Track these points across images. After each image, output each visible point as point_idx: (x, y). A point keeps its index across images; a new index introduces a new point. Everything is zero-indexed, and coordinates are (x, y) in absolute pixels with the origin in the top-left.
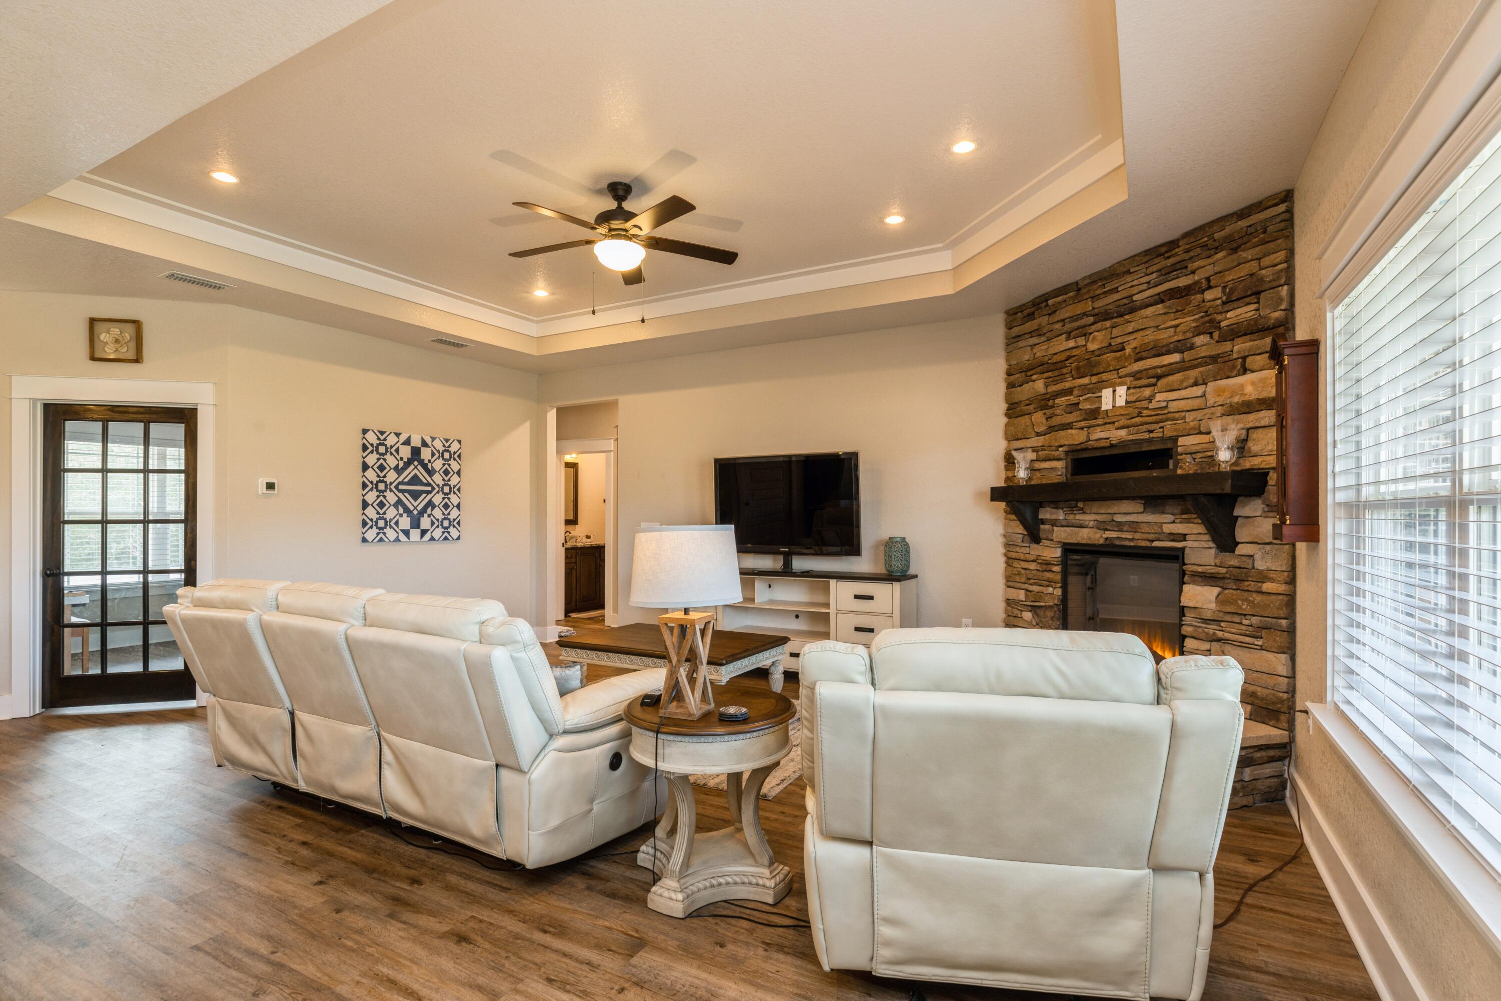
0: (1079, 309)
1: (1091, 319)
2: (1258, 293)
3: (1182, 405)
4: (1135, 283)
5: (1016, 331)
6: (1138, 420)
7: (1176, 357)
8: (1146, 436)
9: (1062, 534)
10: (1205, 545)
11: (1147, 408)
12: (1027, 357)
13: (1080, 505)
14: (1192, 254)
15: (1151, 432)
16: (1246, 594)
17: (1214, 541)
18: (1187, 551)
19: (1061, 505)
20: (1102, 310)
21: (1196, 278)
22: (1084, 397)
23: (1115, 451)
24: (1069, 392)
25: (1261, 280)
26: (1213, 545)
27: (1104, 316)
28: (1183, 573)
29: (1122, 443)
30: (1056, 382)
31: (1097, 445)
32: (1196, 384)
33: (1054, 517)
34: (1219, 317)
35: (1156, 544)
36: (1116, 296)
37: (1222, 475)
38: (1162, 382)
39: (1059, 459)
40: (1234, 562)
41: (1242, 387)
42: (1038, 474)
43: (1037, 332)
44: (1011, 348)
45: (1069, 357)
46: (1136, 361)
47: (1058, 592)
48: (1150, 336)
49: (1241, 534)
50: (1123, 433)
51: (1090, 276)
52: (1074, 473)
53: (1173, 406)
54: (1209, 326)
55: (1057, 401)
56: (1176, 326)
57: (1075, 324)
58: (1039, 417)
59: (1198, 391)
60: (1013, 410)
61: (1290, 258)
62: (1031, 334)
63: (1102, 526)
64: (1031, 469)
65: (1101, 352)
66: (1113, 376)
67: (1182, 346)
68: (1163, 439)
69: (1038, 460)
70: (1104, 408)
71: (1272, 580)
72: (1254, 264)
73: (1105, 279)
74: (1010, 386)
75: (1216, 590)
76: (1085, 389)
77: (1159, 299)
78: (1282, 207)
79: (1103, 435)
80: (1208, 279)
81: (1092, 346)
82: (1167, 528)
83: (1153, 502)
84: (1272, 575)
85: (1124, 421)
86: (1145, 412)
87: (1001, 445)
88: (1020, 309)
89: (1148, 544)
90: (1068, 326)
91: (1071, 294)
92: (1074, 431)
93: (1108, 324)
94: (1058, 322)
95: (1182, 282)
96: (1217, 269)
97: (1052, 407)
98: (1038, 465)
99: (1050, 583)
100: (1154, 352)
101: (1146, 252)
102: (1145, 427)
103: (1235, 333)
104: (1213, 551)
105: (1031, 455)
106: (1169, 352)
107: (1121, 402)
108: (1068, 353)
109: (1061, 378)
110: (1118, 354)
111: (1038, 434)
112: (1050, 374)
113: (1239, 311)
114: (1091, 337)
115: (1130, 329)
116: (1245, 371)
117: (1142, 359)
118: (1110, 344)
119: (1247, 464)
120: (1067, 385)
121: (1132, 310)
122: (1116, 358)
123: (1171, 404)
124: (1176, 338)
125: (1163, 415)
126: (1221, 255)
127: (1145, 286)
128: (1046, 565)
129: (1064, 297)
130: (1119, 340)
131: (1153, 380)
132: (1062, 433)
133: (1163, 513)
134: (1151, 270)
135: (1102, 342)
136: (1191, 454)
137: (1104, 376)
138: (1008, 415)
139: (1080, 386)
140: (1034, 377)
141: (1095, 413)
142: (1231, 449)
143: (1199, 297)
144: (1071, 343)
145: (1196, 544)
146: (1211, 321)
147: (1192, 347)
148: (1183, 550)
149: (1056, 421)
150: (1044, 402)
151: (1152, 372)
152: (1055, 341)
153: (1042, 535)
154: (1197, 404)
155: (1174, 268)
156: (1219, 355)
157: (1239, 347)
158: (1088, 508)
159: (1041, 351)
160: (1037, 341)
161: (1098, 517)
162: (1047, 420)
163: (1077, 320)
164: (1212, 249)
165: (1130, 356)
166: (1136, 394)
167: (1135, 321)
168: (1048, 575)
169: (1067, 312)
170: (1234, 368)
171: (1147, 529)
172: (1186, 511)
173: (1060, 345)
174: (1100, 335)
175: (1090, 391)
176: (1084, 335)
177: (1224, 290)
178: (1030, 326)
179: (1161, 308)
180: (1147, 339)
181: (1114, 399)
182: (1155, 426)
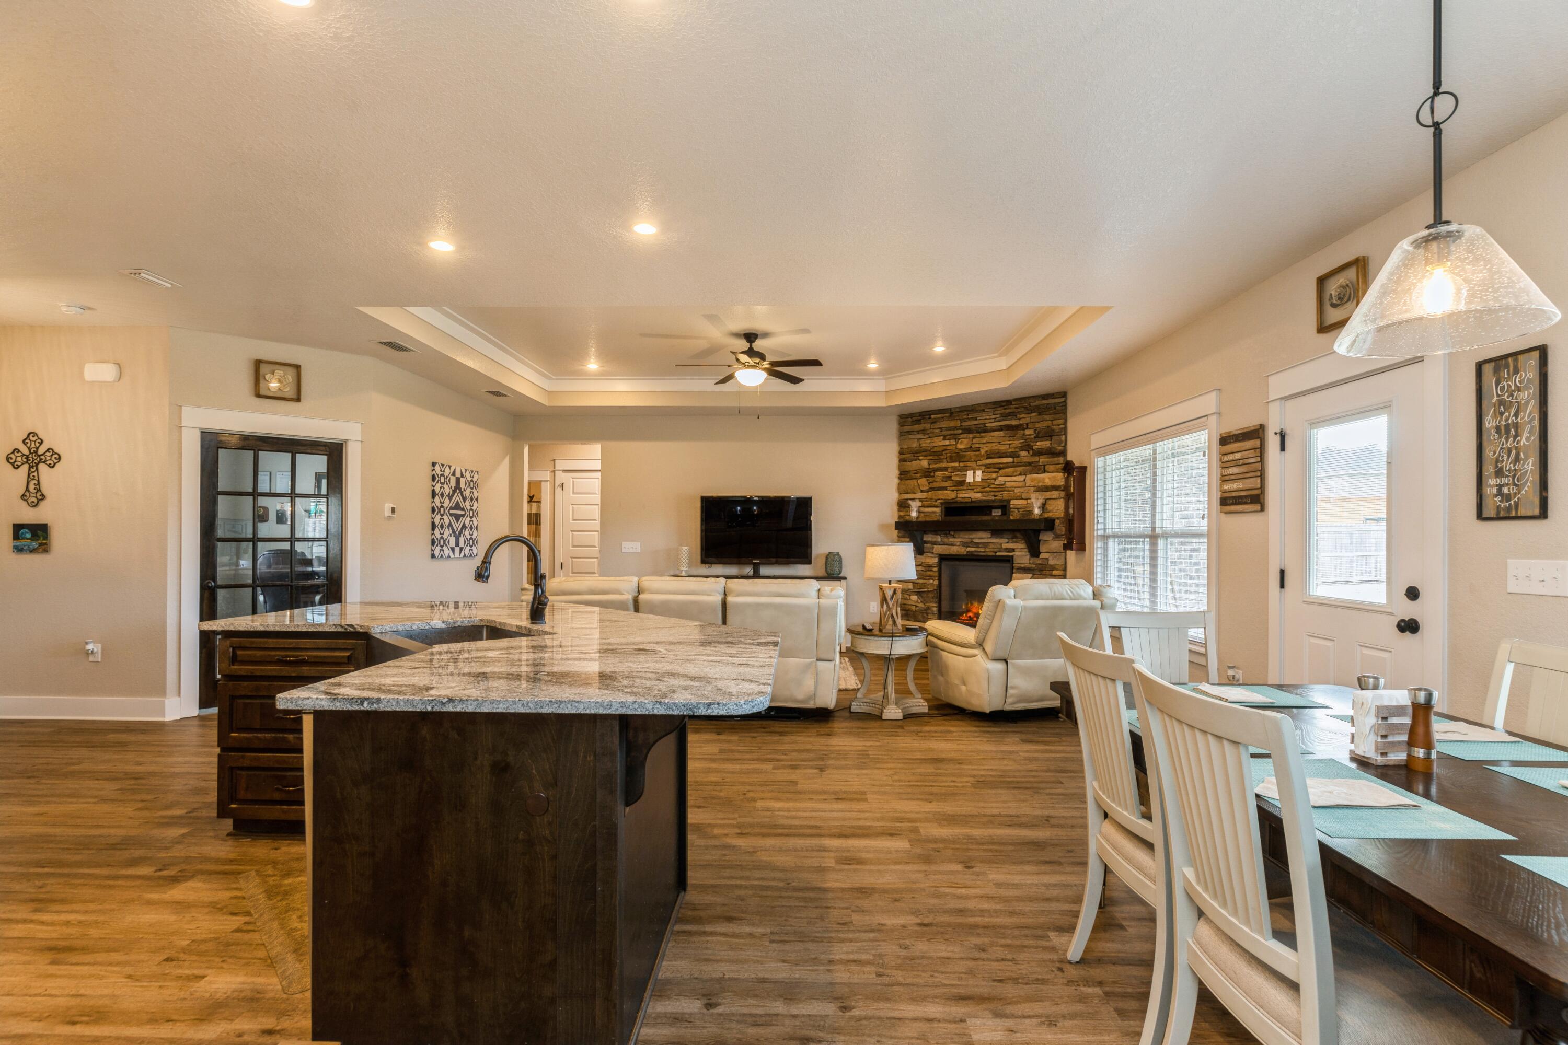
0: (952, 424)
1: (961, 431)
2: (1051, 436)
3: (1013, 484)
4: (987, 417)
5: (906, 428)
6: (988, 489)
7: (1010, 460)
8: (993, 498)
9: (938, 549)
10: (1024, 554)
11: (994, 484)
12: (915, 445)
13: (952, 533)
14: (1019, 410)
15: (995, 496)
17: (1029, 552)
18: (1015, 557)
19: (939, 533)
20: (967, 427)
21: (1021, 422)
22: (955, 474)
23: (973, 505)
24: (946, 469)
25: (1053, 430)
26: (1028, 554)
27: (968, 431)
28: (1013, 568)
29: (979, 501)
30: (936, 463)
31: (963, 500)
32: (1020, 475)
33: (934, 540)
34: (1032, 444)
35: (998, 554)
36: (976, 422)
37: (1034, 521)
38: (1001, 472)
39: (937, 507)
40: (1039, 562)
41: (1044, 479)
42: (922, 515)
43: (923, 431)
44: (903, 438)
45: (946, 450)
46: (987, 459)
47: (936, 582)
48: (996, 447)
49: (1043, 548)
50: (979, 495)
51: (959, 407)
52: (946, 516)
53: (1008, 484)
54: (1027, 447)
55: (936, 474)
56: (1010, 444)
57: (949, 432)
58: (923, 481)
59: (1022, 478)
60: (904, 475)
61: (1065, 423)
62: (918, 432)
63: (965, 545)
64: (919, 512)
65: (966, 450)
66: (974, 464)
67: (1013, 455)
68: (1001, 501)
69: (923, 506)
70: (968, 480)
71: (1057, 569)
72: (1050, 422)
73: (969, 411)
74: (901, 461)
75: (1030, 576)
76: (955, 469)
78: (1063, 400)
79: (967, 495)
80: (1027, 424)
81: (960, 446)
82: (1004, 546)
83: (997, 532)
84: (1057, 567)
85: (979, 489)
86: (992, 486)
87: (894, 496)
88: (911, 415)
89: (994, 554)
90: (945, 433)
91: (947, 415)
92: (949, 492)
93: (971, 436)
94: (938, 428)
95: (1014, 422)
96: (1032, 421)
97: (934, 476)
98: (923, 509)
99: (931, 577)
100: (998, 455)
101: (994, 403)
102: (992, 493)
103: (1039, 453)
104: (1028, 557)
105: (920, 504)
106: (1006, 457)
107: (979, 479)
108: (944, 448)
109: (940, 461)
110: (977, 453)
111: (922, 491)
112: (931, 457)
113: (1042, 443)
114: (960, 441)
115: (984, 441)
116: (1045, 471)
117: (991, 458)
118: (971, 447)
119: (1046, 515)
120: (944, 465)
121: (986, 431)
122: (976, 455)
124: (1010, 450)
125: (1002, 488)
126: (1034, 414)
127: (993, 420)
128: (929, 567)
129: (943, 415)
130: (977, 446)
131: (997, 470)
132: (940, 492)
133: (1002, 538)
134: (996, 412)
135: (966, 445)
136: (1018, 509)
137: (968, 464)
138: (900, 478)
139: (952, 467)
140: (921, 458)
141: (962, 483)
142: (1039, 508)
143: (1022, 432)
144: (947, 442)
145: (1020, 554)
146: (1028, 445)
147: (1018, 456)
148: (1012, 557)
149: (935, 485)
150: (928, 473)
151: (998, 466)
152: (935, 439)
153: (925, 550)
154: (1021, 484)
155: (1009, 415)
156: (1032, 462)
157: (1043, 460)
158: (956, 535)
159: (926, 443)
160: (922, 437)
161: (964, 540)
162: (929, 483)
163: (950, 430)
164: (1029, 410)
165: (984, 455)
166: (987, 476)
167: (987, 437)
168: (929, 573)
169: (944, 424)
170: (1040, 469)
171: (993, 546)
172: (1016, 537)
173: (939, 442)
174: (965, 441)
175: (959, 471)
176: (955, 439)
177: (1035, 431)
178: (917, 427)
179: (1002, 433)
180: (993, 448)
181: (974, 477)
182: (996, 494)
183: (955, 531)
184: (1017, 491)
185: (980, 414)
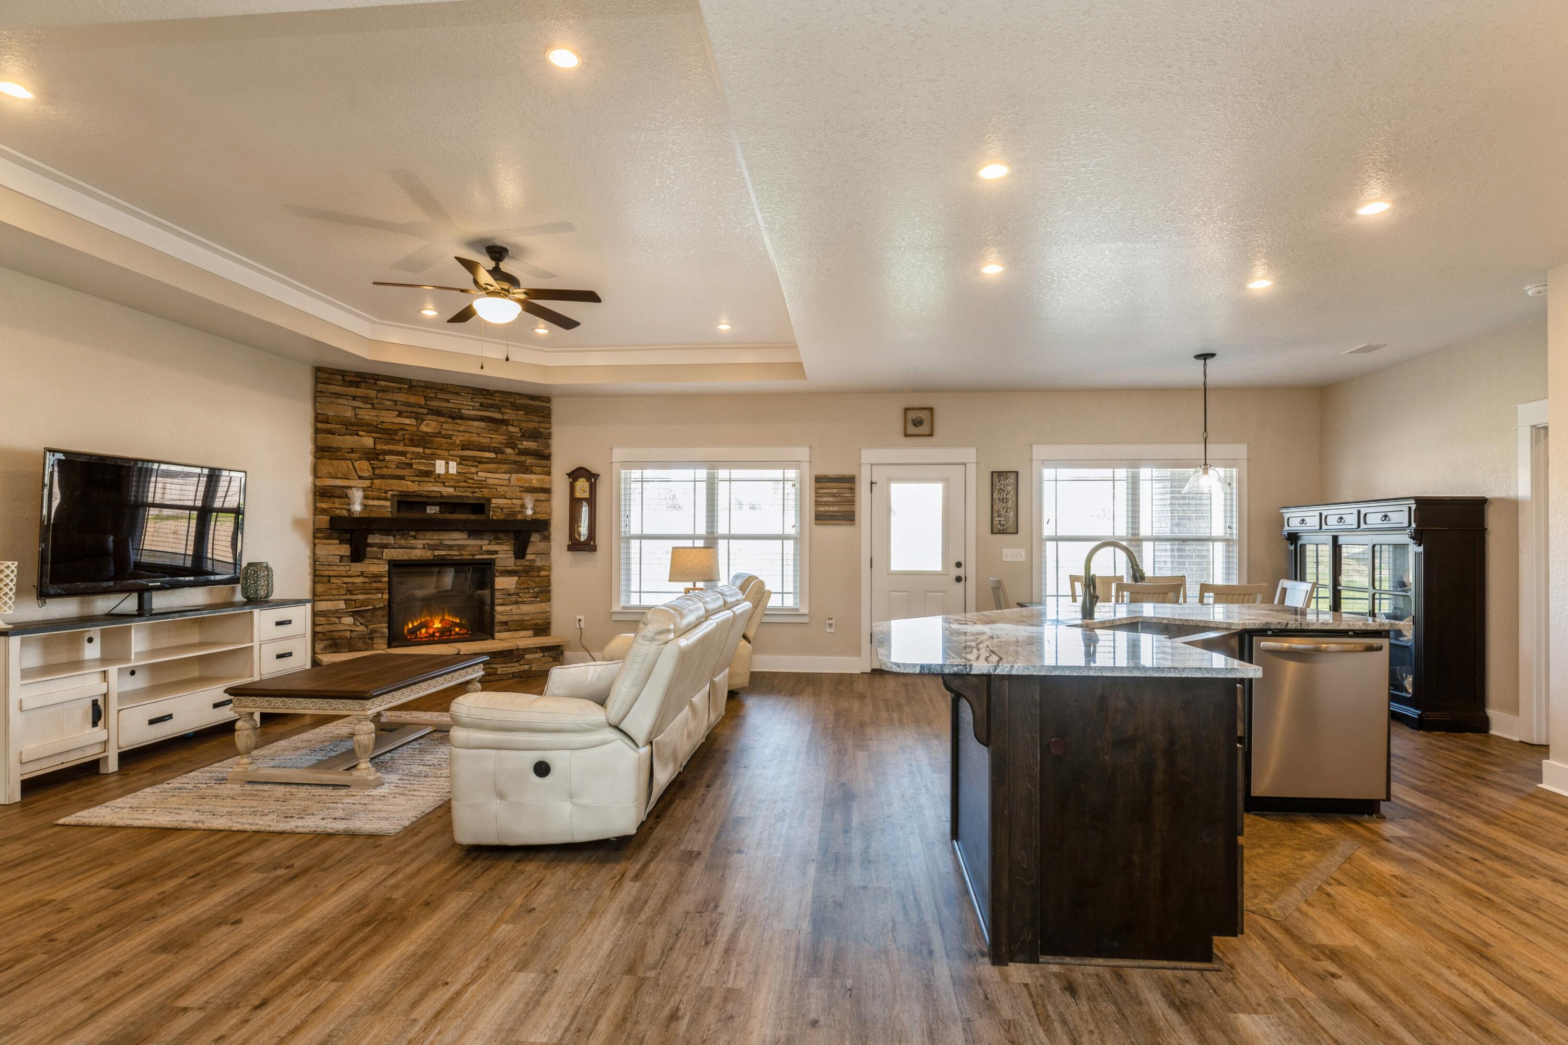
0: (412, 399)
1: (426, 411)
2: (536, 438)
3: (496, 481)
4: (465, 403)
5: (331, 388)
6: (464, 484)
7: (493, 455)
8: (469, 495)
9: (389, 554)
10: (509, 556)
11: (472, 479)
12: (343, 414)
13: (413, 533)
15: (473, 493)
16: (532, 578)
17: (515, 553)
18: (496, 561)
20: (435, 408)
21: (506, 417)
22: (417, 461)
24: (402, 453)
25: (541, 433)
27: (438, 413)
28: (495, 571)
29: (451, 497)
30: (386, 443)
31: (429, 494)
32: (504, 472)
33: (384, 541)
34: (519, 442)
35: (477, 557)
36: (448, 405)
37: (524, 521)
38: (481, 466)
39: (385, 499)
40: (527, 564)
41: (531, 480)
42: (369, 509)
43: (365, 399)
44: (323, 399)
45: (403, 429)
46: (462, 450)
47: (386, 596)
48: (475, 438)
49: (530, 550)
50: (451, 490)
51: (425, 382)
52: (398, 510)
53: (490, 481)
54: (512, 445)
55: (387, 457)
56: (491, 438)
57: (410, 409)
58: (364, 466)
59: (507, 476)
60: (322, 452)
61: (550, 428)
62: (354, 398)
63: (432, 548)
64: (364, 505)
65: (433, 435)
66: (445, 453)
68: (480, 498)
69: (368, 498)
70: (438, 472)
72: (535, 424)
73: (438, 389)
74: (317, 431)
75: (516, 578)
76: (417, 456)
77: (481, 419)
78: (547, 404)
79: (436, 489)
80: (513, 420)
81: (424, 428)
82: (484, 548)
83: (475, 531)
84: (545, 568)
85: (452, 483)
86: (470, 481)
88: (343, 373)
89: (471, 557)
90: (400, 408)
91: (406, 386)
92: (406, 482)
93: (443, 419)
94: (389, 400)
95: (498, 416)
96: (518, 418)
97: (382, 460)
98: (370, 502)
99: (379, 590)
100: (477, 448)
101: (474, 389)
102: (471, 490)
103: (523, 452)
104: (513, 559)
106: (489, 451)
107: (452, 471)
108: (402, 426)
109: (393, 442)
110: (449, 441)
111: (360, 478)
112: (379, 435)
113: (530, 443)
114: (425, 422)
115: (462, 429)
116: (532, 473)
117: (469, 449)
118: (440, 432)
120: (401, 448)
121: (462, 418)
122: (448, 443)
123: (488, 480)
124: (493, 445)
125: (482, 485)
126: (521, 412)
127: (471, 408)
128: (376, 577)
129: (399, 386)
130: (450, 432)
131: (477, 464)
132: (393, 482)
133: (482, 539)
134: (475, 400)
135: (435, 428)
136: (500, 508)
137: (438, 452)
138: (317, 456)
139: (414, 452)
140: (361, 433)
141: (429, 474)
142: (531, 510)
143: (505, 427)
144: (407, 421)
145: (504, 556)
146: (512, 443)
147: (502, 453)
148: (494, 560)
149: (385, 472)
150: (372, 455)
151: (479, 459)
152: (384, 413)
153: (368, 555)
154: (506, 482)
155: (492, 406)
156: (518, 462)
157: (529, 460)
158: (420, 536)
159: (367, 414)
160: (363, 405)
161: (430, 542)
162: (373, 468)
163: (410, 406)
164: (515, 407)
165: (459, 445)
166: (465, 469)
167: (463, 425)
168: (375, 585)
169: (400, 397)
170: (527, 470)
171: (471, 549)
172: (498, 539)
173: (390, 418)
174: (433, 424)
175: (422, 458)
176: (417, 419)
177: (521, 429)
178: (352, 391)
179: (483, 424)
180: (472, 439)
181: (447, 468)
182: (477, 490)
183: (416, 531)
184: (499, 489)
185: (454, 397)
